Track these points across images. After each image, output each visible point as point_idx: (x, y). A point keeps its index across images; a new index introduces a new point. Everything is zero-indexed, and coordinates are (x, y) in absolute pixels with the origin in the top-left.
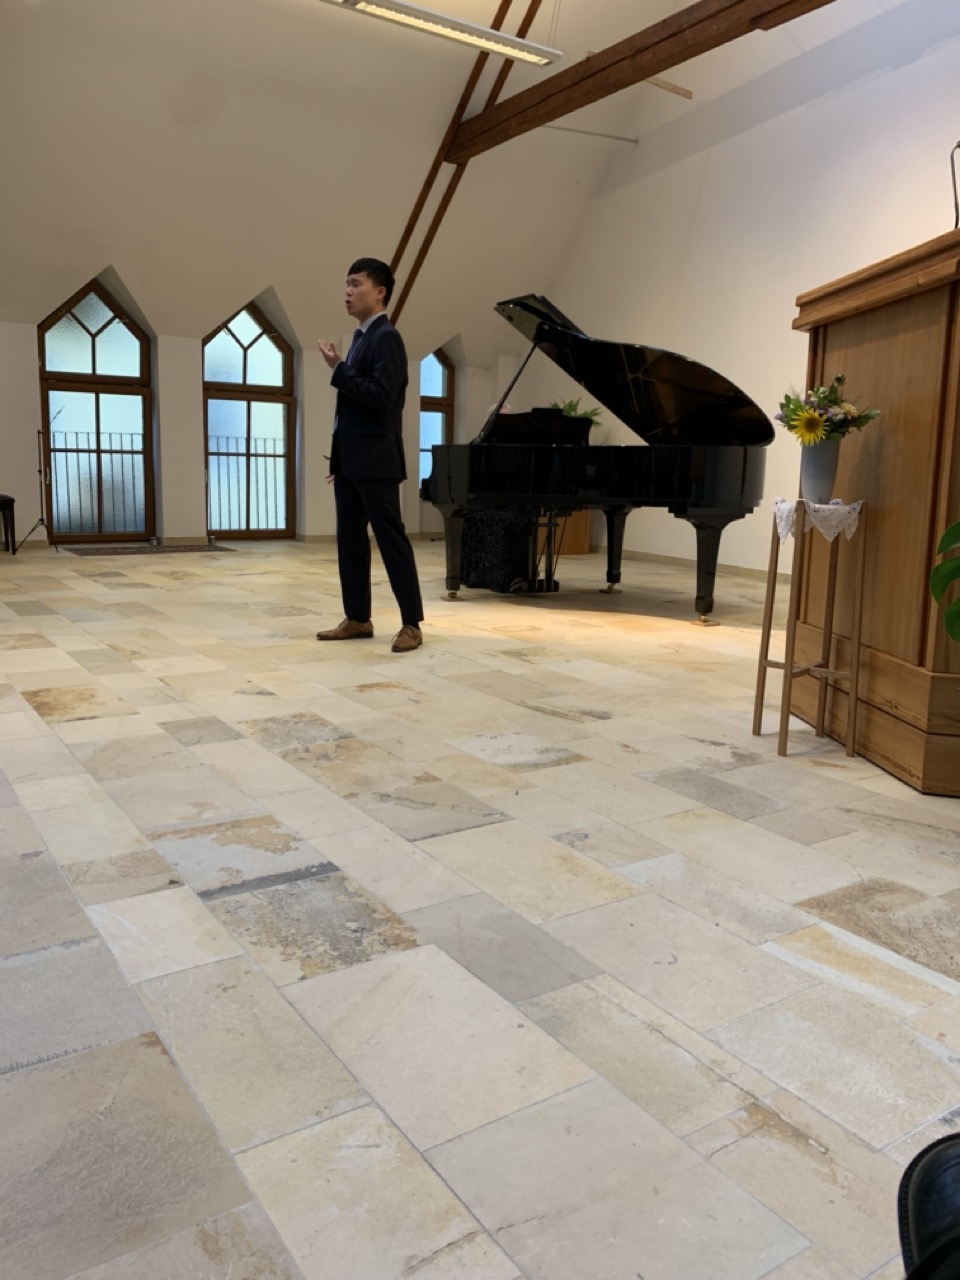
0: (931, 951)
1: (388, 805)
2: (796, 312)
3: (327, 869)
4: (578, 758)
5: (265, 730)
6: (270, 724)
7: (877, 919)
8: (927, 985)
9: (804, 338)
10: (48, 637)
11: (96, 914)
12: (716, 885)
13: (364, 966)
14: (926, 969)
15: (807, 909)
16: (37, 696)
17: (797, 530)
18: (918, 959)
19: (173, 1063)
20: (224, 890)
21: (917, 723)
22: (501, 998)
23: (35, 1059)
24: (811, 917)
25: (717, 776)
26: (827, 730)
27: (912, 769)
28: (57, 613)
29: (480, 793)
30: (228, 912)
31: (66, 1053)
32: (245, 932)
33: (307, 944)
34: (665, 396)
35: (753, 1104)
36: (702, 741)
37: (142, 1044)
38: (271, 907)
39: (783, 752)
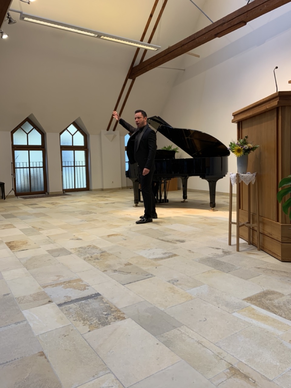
0: (286, 313)
1: (116, 273)
2: (233, 118)
3: (98, 295)
4: (175, 255)
5: (79, 251)
6: (80, 249)
7: (269, 303)
8: (285, 324)
9: (235, 125)
10: (14, 225)
11: (26, 313)
12: (218, 294)
13: (109, 326)
14: (285, 319)
15: (247, 301)
16: (10, 244)
17: (237, 182)
18: (282, 316)
19: (48, 361)
20: (65, 303)
21: (278, 240)
22: (151, 335)
23: (5, 362)
24: (248, 303)
25: (218, 259)
26: (251, 243)
27: (277, 254)
28: (17, 217)
29: (145, 268)
30: (67, 310)
31: (15, 359)
32: (71, 317)
33: (91, 320)
34: (197, 144)
35: (231, 367)
36: (213, 248)
37: (39, 356)
38: (80, 308)
39: (238, 250)
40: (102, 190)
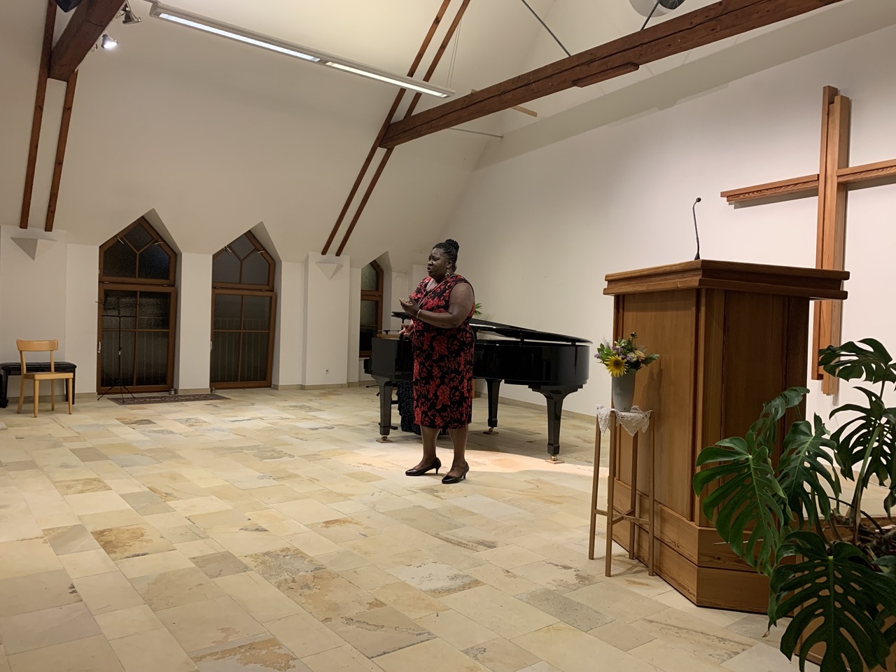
1: (352, 627)
2: (605, 284)
4: (477, 583)
5: (263, 563)
6: (267, 558)
10: (105, 481)
16: (103, 536)
21: (692, 559)
25: (566, 595)
26: (636, 555)
27: (690, 589)
28: (109, 459)
29: (413, 615)
36: (557, 566)
39: (608, 574)
40: (302, 388)
